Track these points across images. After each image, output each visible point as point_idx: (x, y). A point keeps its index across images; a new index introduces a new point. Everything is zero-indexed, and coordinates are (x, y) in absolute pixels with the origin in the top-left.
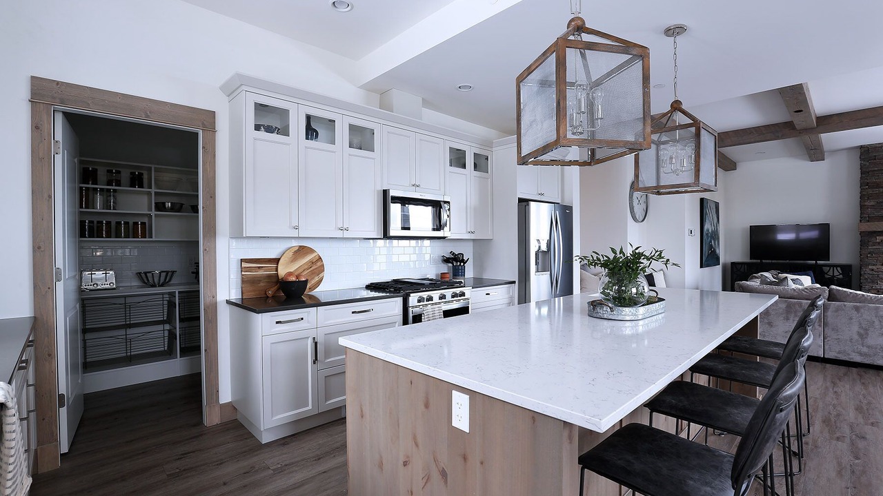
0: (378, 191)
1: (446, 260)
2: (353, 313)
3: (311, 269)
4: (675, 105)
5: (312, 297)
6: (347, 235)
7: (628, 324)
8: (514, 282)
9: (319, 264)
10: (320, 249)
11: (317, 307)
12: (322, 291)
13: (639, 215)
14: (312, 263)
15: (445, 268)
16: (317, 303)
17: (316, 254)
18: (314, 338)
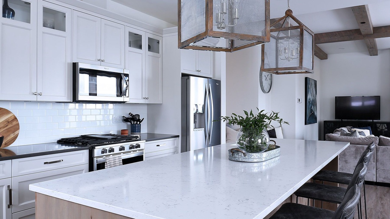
0: (68, 63)
1: (126, 120)
2: (45, 163)
3: (7, 127)
4: (288, 13)
5: (7, 151)
6: (40, 99)
7: (255, 165)
8: (178, 136)
9: (14, 123)
10: (16, 110)
11: (12, 159)
12: (16, 146)
13: (266, 87)
14: (8, 122)
15: (124, 126)
16: (12, 156)
17: (12, 115)
18: (9, 186)
